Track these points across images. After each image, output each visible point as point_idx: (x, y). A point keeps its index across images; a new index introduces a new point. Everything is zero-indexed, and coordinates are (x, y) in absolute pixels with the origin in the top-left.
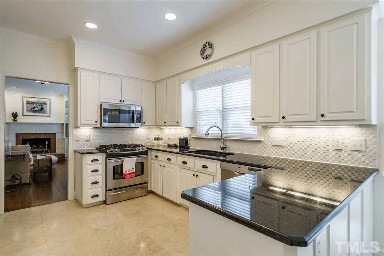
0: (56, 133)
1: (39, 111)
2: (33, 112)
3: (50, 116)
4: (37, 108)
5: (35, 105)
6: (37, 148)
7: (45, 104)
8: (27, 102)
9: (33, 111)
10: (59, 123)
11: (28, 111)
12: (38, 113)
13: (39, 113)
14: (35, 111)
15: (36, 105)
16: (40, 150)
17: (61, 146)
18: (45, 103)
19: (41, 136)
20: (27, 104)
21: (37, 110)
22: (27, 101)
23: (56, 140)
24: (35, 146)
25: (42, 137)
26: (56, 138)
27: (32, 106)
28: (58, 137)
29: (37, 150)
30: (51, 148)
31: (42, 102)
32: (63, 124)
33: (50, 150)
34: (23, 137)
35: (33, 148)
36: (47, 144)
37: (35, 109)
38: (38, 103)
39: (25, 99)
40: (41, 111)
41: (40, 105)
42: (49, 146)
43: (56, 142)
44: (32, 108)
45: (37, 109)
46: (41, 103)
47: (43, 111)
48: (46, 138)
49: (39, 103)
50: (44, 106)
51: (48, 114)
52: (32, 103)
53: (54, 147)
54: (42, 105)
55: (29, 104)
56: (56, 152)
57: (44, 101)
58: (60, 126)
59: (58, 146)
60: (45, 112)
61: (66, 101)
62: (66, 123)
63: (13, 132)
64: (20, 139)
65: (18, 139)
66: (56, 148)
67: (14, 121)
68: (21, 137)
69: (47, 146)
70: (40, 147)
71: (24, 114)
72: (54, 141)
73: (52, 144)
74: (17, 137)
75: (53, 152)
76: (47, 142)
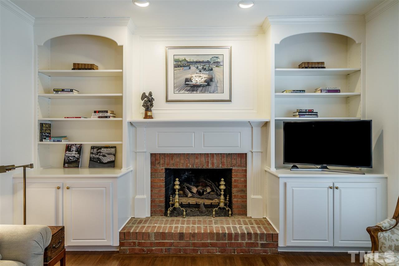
0: (246, 154)
1: (204, 86)
2: (189, 90)
3: (230, 101)
5: (193, 69)
6: (200, 194)
7: (217, 64)
8: (176, 61)
9: (189, 88)
10: (254, 122)
11: (178, 88)
12: (202, 92)
13: (204, 92)
14: (194, 88)
15: (197, 67)
16: (208, 202)
17: (259, 197)
18: (219, 60)
19: (208, 162)
20: (175, 66)
21: (199, 83)
22: (176, 57)
23: (246, 176)
24: (195, 190)
25: (210, 167)
26: (246, 171)
27: (188, 73)
29: (201, 201)
30: (234, 200)
31: (211, 57)
32: (266, 124)
33: (230, 206)
34: (168, 164)
35: (190, 195)
36: (222, 187)
37: (194, 83)
38: (200, 62)
39: (172, 53)
40: (208, 85)
41: (207, 67)
42: (228, 192)
43: (246, 181)
44: (186, 80)
46: (208, 62)
47: (213, 84)
48: (220, 167)
49: (203, 62)
50: (215, 69)
51: (226, 96)
52: (188, 62)
53: (242, 197)
54: (210, 68)
55: (181, 67)
56: (246, 215)
57: (216, 56)
58: (257, 131)
59: (253, 197)
60: (217, 90)
61: (276, 45)
62: (275, 120)
63: (145, 150)
64: (162, 169)
65: (156, 170)
66: (246, 201)
67: (146, 117)
68: (163, 164)
69: (222, 193)
70: (206, 191)
71: (170, 98)
72: (242, 179)
73: (236, 186)
74: (153, 164)
75: (240, 214)
76: (222, 183)
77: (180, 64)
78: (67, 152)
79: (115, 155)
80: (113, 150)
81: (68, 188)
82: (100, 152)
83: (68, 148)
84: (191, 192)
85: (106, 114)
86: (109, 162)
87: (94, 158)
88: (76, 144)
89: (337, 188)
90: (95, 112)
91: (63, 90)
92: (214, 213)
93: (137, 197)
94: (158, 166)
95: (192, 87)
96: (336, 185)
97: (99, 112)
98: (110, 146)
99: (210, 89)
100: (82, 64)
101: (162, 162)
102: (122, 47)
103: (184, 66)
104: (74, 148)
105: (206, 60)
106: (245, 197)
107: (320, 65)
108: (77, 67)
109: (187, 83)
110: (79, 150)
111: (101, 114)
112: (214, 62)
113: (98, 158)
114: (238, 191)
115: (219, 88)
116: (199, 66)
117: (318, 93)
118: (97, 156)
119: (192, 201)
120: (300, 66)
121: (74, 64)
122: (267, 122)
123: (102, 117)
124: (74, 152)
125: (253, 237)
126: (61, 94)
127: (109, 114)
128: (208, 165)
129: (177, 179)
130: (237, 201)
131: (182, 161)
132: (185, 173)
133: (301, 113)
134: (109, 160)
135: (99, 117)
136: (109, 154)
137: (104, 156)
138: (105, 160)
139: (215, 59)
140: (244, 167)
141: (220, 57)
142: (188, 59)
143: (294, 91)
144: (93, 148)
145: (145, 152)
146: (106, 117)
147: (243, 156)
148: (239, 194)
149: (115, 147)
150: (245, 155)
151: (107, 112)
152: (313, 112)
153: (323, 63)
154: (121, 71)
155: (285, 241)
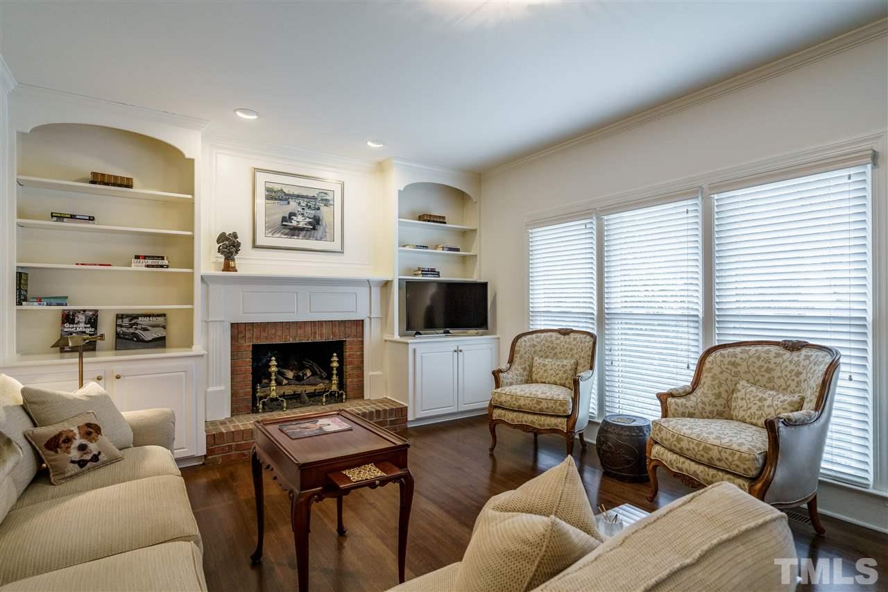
0: (363, 321)
1: (308, 230)
2: (287, 234)
3: (342, 252)
4: (300, 218)
5: (293, 206)
6: (298, 379)
7: (326, 202)
8: (268, 190)
9: (287, 231)
10: (374, 281)
11: (272, 229)
12: (305, 237)
13: (308, 238)
14: (295, 231)
15: (299, 203)
16: (310, 389)
17: (379, 373)
18: (328, 198)
19: (315, 333)
20: (268, 198)
21: (301, 225)
22: (270, 186)
23: (362, 348)
24: (290, 374)
25: (318, 339)
26: (363, 342)
27: (285, 209)
28: (372, 335)
29: (299, 389)
30: (348, 381)
31: (317, 192)
32: (386, 284)
33: (346, 388)
34: (257, 339)
35: (285, 382)
36: (335, 364)
37: (294, 223)
38: (302, 197)
39: (262, 178)
40: (314, 229)
41: (312, 204)
43: (362, 355)
44: (284, 219)
45: (299, 221)
46: (314, 198)
47: (320, 229)
48: (331, 338)
49: (307, 197)
50: (323, 209)
51: (336, 245)
52: (286, 195)
53: (358, 376)
54: (317, 207)
55: (276, 199)
56: (363, 397)
57: (324, 191)
58: (376, 292)
59: (371, 373)
60: (326, 236)
61: (399, 191)
62: (399, 279)
63: (222, 319)
64: (247, 345)
65: (239, 347)
66: (363, 381)
67: (227, 268)
68: (250, 338)
69: (335, 372)
70: (306, 375)
71: (258, 243)
72: (358, 353)
73: (351, 363)
74: (234, 338)
75: (355, 398)
76: (335, 359)
77: (274, 195)
78: (67, 325)
79: (164, 327)
80: (161, 319)
81: (118, 377)
82: (137, 324)
83: (68, 318)
84: (287, 379)
85: (160, 262)
86: (155, 340)
87: (124, 334)
88: (84, 311)
89: (461, 351)
90: (137, 257)
91: (73, 217)
92: (324, 399)
93: (210, 389)
94: (242, 341)
95: (291, 229)
96: (460, 348)
97: (145, 257)
98: (156, 313)
99: (316, 235)
100: (109, 176)
101: (248, 335)
102: (192, 161)
103: (280, 200)
104: (81, 318)
105: (311, 195)
106: (361, 376)
107: (441, 220)
108: (98, 179)
109: (284, 223)
110: (93, 320)
111: (150, 262)
112: (322, 200)
113: (133, 333)
114: (353, 369)
115: (328, 234)
116: (302, 202)
117: (439, 251)
118: (131, 330)
119: (289, 390)
120: (421, 218)
121: (94, 174)
122: (388, 281)
123: (153, 266)
124: (82, 325)
125: (382, 414)
126: (67, 224)
127: (165, 262)
128: (315, 337)
129: (273, 358)
130: (352, 382)
131: (279, 333)
132: (268, 354)
133: (425, 272)
134: (156, 336)
135: (148, 266)
136: (154, 326)
137: (145, 329)
138: (148, 336)
139: (323, 195)
140: (360, 337)
141: (330, 193)
142: (286, 191)
143: (417, 247)
144: (120, 317)
145: (223, 321)
146: (162, 266)
147: (359, 324)
148: (355, 372)
149: (164, 315)
150: (361, 322)
151: (163, 258)
152: (434, 271)
153: (444, 218)
154: (190, 196)
155: (414, 414)
